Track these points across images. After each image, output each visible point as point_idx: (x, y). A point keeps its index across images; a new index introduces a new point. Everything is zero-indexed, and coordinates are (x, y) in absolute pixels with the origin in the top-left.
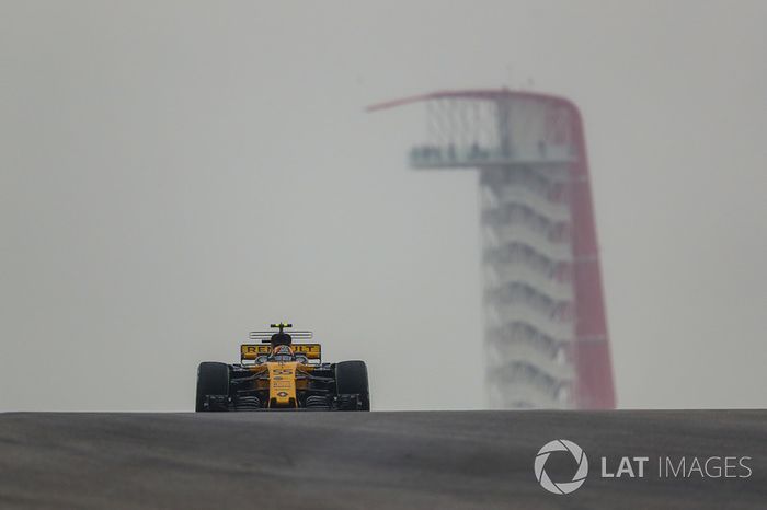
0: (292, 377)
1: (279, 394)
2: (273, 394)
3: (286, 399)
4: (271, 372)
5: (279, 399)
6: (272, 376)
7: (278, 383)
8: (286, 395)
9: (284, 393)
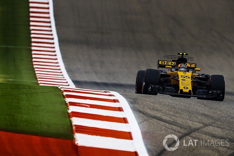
0: (190, 80)
1: (184, 88)
2: (181, 87)
3: (187, 91)
4: (180, 77)
5: (184, 90)
6: (180, 79)
7: (183, 82)
8: (187, 88)
9: (187, 87)
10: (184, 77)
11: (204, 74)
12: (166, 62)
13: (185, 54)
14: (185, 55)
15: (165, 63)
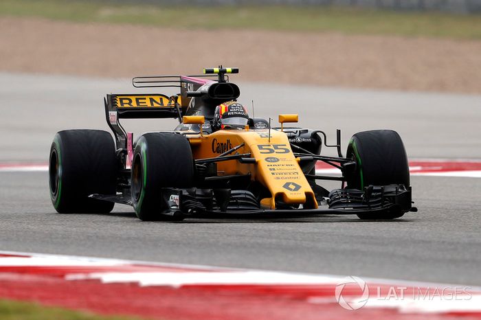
0: (292, 159)
2: (276, 186)
3: (300, 195)
4: (255, 150)
5: (290, 195)
6: (259, 156)
7: (275, 167)
8: (298, 187)
9: (293, 184)
10: (272, 151)
11: (307, 131)
12: (133, 99)
13: (229, 70)
14: (229, 73)
15: (131, 101)
